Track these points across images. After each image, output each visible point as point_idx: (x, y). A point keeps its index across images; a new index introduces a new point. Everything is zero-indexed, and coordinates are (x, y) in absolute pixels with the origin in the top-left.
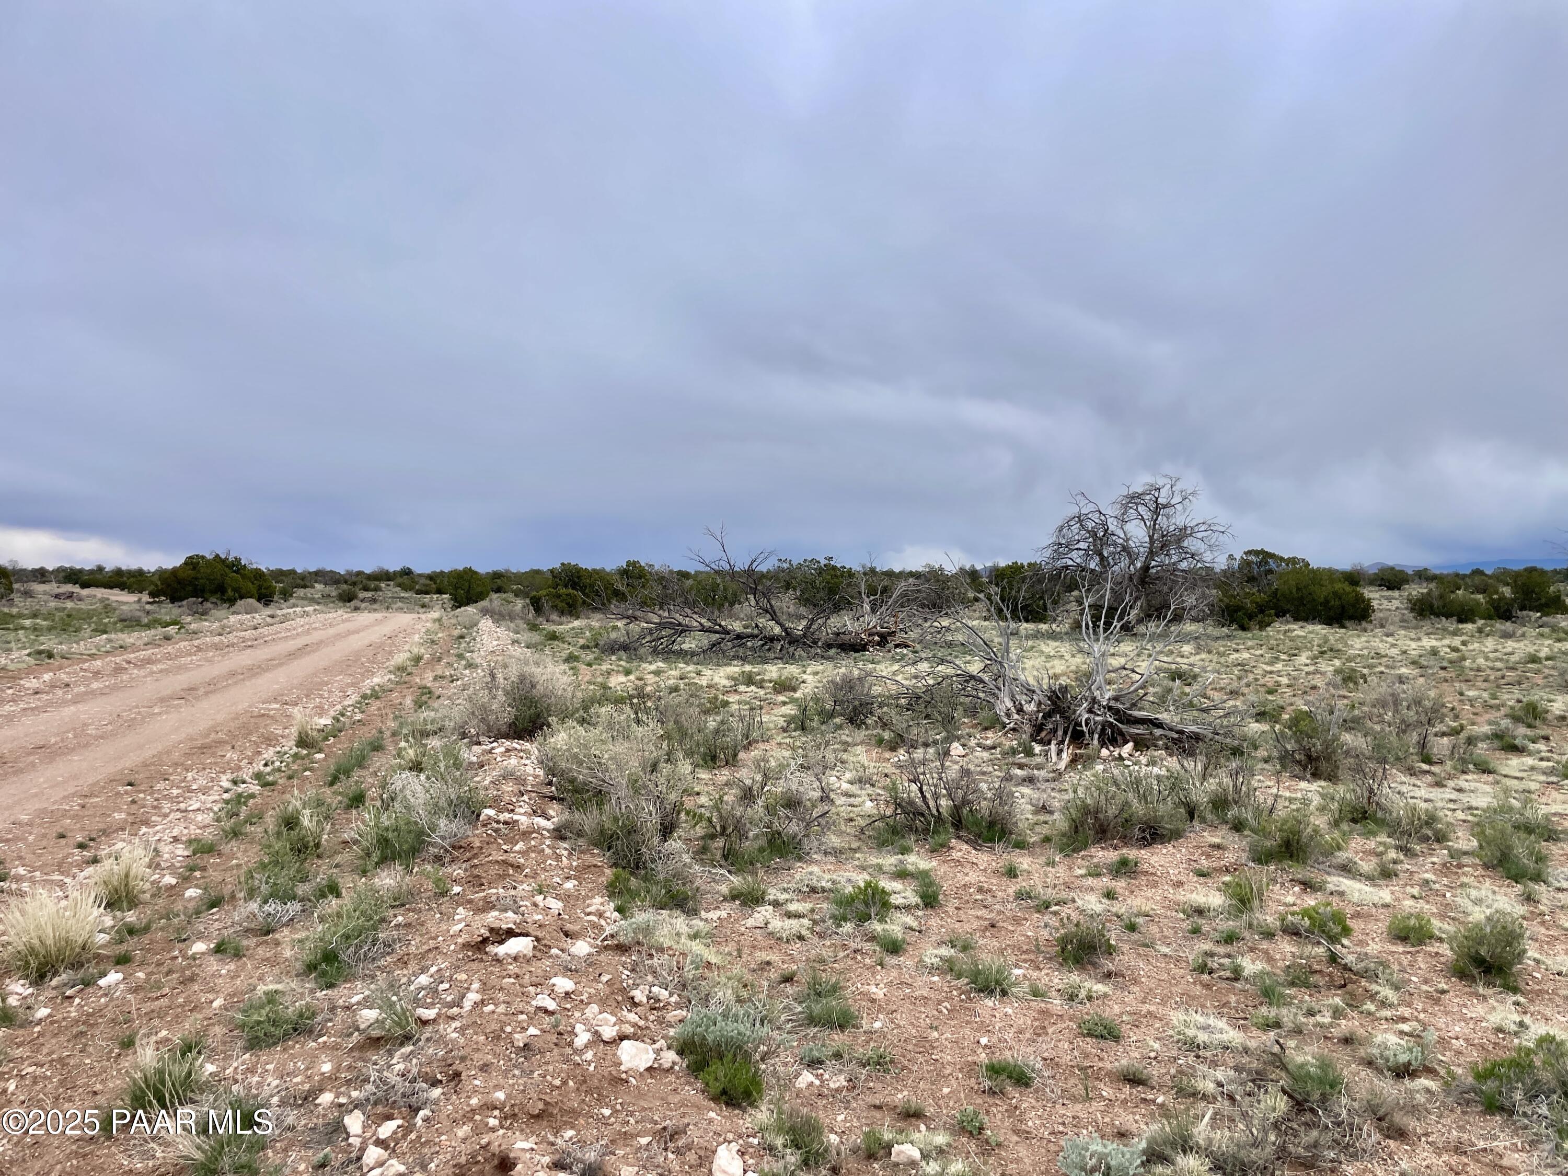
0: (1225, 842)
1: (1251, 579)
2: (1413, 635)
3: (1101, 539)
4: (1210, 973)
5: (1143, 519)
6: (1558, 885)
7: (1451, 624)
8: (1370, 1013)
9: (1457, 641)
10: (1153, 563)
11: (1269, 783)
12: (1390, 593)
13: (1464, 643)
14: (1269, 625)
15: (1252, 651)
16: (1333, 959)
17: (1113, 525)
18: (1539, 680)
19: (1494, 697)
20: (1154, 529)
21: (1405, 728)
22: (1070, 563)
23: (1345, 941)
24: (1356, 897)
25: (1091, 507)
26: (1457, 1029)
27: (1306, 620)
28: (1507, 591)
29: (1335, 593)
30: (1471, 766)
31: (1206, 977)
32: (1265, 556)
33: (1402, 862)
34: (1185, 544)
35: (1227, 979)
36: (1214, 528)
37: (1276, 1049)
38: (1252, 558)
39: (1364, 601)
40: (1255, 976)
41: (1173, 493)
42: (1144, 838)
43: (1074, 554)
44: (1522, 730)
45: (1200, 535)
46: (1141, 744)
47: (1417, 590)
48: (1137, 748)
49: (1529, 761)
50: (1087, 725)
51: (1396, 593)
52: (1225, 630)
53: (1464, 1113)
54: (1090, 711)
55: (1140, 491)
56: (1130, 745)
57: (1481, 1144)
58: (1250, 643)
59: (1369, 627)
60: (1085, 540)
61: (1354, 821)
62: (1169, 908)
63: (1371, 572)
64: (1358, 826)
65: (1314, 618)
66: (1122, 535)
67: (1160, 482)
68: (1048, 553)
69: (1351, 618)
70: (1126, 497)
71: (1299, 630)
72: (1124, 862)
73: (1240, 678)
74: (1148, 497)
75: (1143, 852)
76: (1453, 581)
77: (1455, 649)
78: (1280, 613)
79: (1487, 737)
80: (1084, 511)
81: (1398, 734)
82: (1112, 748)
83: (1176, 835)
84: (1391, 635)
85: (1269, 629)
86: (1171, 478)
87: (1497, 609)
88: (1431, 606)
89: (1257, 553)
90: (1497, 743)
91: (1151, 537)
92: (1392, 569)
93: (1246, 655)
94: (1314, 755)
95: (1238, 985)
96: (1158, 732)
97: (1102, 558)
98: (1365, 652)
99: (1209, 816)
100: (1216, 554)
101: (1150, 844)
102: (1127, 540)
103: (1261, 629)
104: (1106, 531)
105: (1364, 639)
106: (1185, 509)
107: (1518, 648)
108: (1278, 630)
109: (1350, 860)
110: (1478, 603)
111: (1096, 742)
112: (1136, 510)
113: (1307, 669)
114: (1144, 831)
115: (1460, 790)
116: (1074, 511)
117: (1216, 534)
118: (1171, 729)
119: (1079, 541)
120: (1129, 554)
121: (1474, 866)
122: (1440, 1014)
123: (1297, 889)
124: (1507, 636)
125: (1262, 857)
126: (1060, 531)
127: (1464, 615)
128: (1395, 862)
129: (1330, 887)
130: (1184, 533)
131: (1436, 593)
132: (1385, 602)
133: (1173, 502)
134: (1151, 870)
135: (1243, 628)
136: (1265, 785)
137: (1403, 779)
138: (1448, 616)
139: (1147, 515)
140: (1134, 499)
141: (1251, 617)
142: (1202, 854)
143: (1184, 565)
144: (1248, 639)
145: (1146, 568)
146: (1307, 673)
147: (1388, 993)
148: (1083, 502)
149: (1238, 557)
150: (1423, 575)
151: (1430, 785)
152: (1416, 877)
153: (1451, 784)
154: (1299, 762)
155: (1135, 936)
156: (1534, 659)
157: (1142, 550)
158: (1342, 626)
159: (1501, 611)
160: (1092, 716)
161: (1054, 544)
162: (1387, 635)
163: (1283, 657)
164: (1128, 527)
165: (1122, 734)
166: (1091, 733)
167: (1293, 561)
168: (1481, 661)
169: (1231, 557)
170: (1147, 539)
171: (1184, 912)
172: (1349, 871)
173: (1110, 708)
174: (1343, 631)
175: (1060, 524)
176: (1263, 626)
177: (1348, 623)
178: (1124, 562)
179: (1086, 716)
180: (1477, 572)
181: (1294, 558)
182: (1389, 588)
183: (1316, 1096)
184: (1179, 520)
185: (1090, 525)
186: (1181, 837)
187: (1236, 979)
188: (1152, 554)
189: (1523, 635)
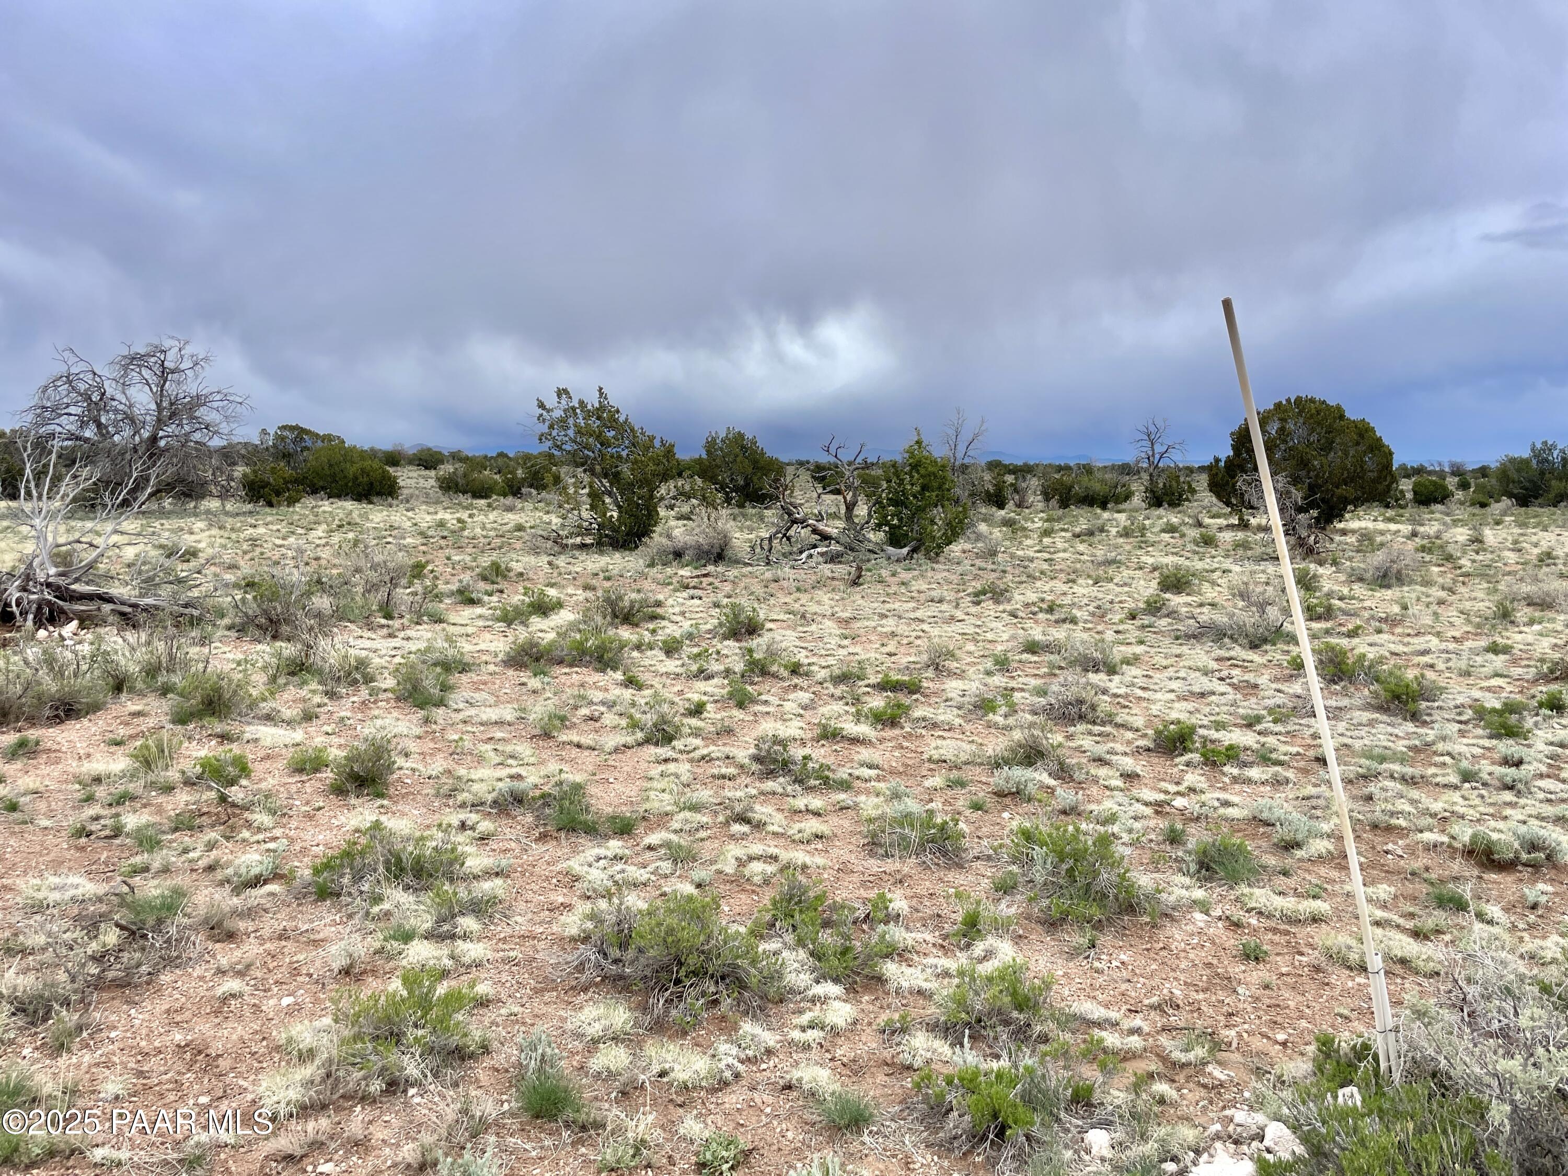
0: (148, 708)
1: (287, 456)
2: (432, 510)
3: (96, 404)
4: (88, 836)
5: (148, 384)
6: (456, 707)
7: (466, 500)
8: (244, 840)
9: (464, 515)
10: (161, 433)
11: (227, 649)
12: (427, 472)
13: (471, 516)
14: (298, 501)
15: (270, 527)
16: (223, 799)
17: (110, 389)
18: (518, 545)
19: (475, 560)
20: (162, 395)
21: (371, 588)
22: (59, 429)
23: (244, 782)
24: (268, 742)
25: (82, 367)
26: (321, 837)
27: (339, 496)
28: (520, 473)
29: (363, 470)
30: (425, 618)
31: (84, 840)
32: (300, 431)
33: (325, 704)
34: (197, 414)
35: (106, 837)
36: (231, 398)
37: (125, 889)
38: (287, 433)
39: (390, 478)
40: (139, 830)
41: (182, 357)
42: (57, 716)
43: (64, 420)
44: (482, 585)
45: (215, 405)
46: (85, 621)
47: (447, 469)
48: (82, 626)
49: (479, 610)
50: (18, 605)
51: (433, 473)
52: (250, 507)
53: (299, 905)
54: (24, 589)
55: (142, 351)
56: (75, 623)
57: (306, 927)
58: (269, 519)
59: (395, 502)
60: (75, 404)
61: (293, 674)
62: (66, 781)
63: (411, 452)
64: (296, 678)
65: (347, 495)
66: (124, 401)
67: (167, 344)
68: (30, 417)
69: (379, 494)
70: (125, 357)
71: (326, 506)
72: (22, 744)
73: (245, 553)
74: (153, 360)
75: (51, 730)
76: (481, 463)
77: (459, 520)
78: (314, 491)
79: (452, 594)
80: (74, 370)
81: (363, 595)
82: (51, 628)
83: (95, 708)
84: (413, 509)
85: (297, 505)
86: (179, 341)
87: (511, 487)
88: (457, 485)
89: (292, 428)
90: (459, 598)
91: (159, 405)
92: (429, 449)
93: (261, 530)
94: (274, 618)
95: (117, 841)
96: (107, 608)
97: (99, 425)
98: (382, 525)
99: (139, 685)
100: (234, 426)
101: (62, 722)
102: (130, 406)
103: (288, 506)
104: (103, 394)
105: (385, 513)
106: (197, 377)
107: (512, 518)
108: (305, 507)
109: (273, 709)
110: (496, 482)
111: (30, 623)
112: (140, 373)
113: (318, 542)
114: (57, 709)
115: (408, 639)
116: (63, 369)
117: (234, 405)
118: (123, 603)
119: (68, 406)
120: (133, 421)
121: (388, 701)
122: (309, 828)
123: (213, 743)
124: (510, 509)
125: (181, 719)
126: (44, 392)
127: (481, 492)
128: (319, 706)
129: (247, 736)
130: (198, 401)
131: (461, 471)
132: (422, 481)
133: (182, 367)
134: (56, 747)
135: (270, 504)
136: (220, 651)
137: (360, 633)
138: (464, 492)
139: (153, 380)
140: (135, 360)
141: (278, 494)
142: (121, 724)
143: (197, 436)
144: (270, 515)
145: (154, 439)
146: (318, 546)
147: (264, 819)
148: (72, 359)
149: (272, 433)
150: (456, 457)
151: (384, 637)
152: (335, 716)
153: (402, 635)
154: (259, 627)
155: (16, 815)
156: (520, 528)
157: (148, 418)
158: (371, 502)
159: (514, 490)
160: (26, 594)
161: (36, 407)
162: (408, 510)
163: (300, 531)
164: (131, 392)
165: (62, 611)
166: (24, 613)
167: (328, 438)
168: (478, 531)
169: (264, 432)
170: (154, 407)
171: (80, 783)
172: (273, 719)
173: (49, 585)
174: (371, 506)
175: (43, 383)
176: (292, 502)
177: (375, 499)
178: (127, 432)
179: (18, 595)
180: (502, 455)
181: (329, 435)
182: (426, 468)
183: (151, 922)
184: (192, 387)
185: (82, 387)
186: (100, 710)
187: (116, 836)
188: (160, 422)
189: (522, 509)
